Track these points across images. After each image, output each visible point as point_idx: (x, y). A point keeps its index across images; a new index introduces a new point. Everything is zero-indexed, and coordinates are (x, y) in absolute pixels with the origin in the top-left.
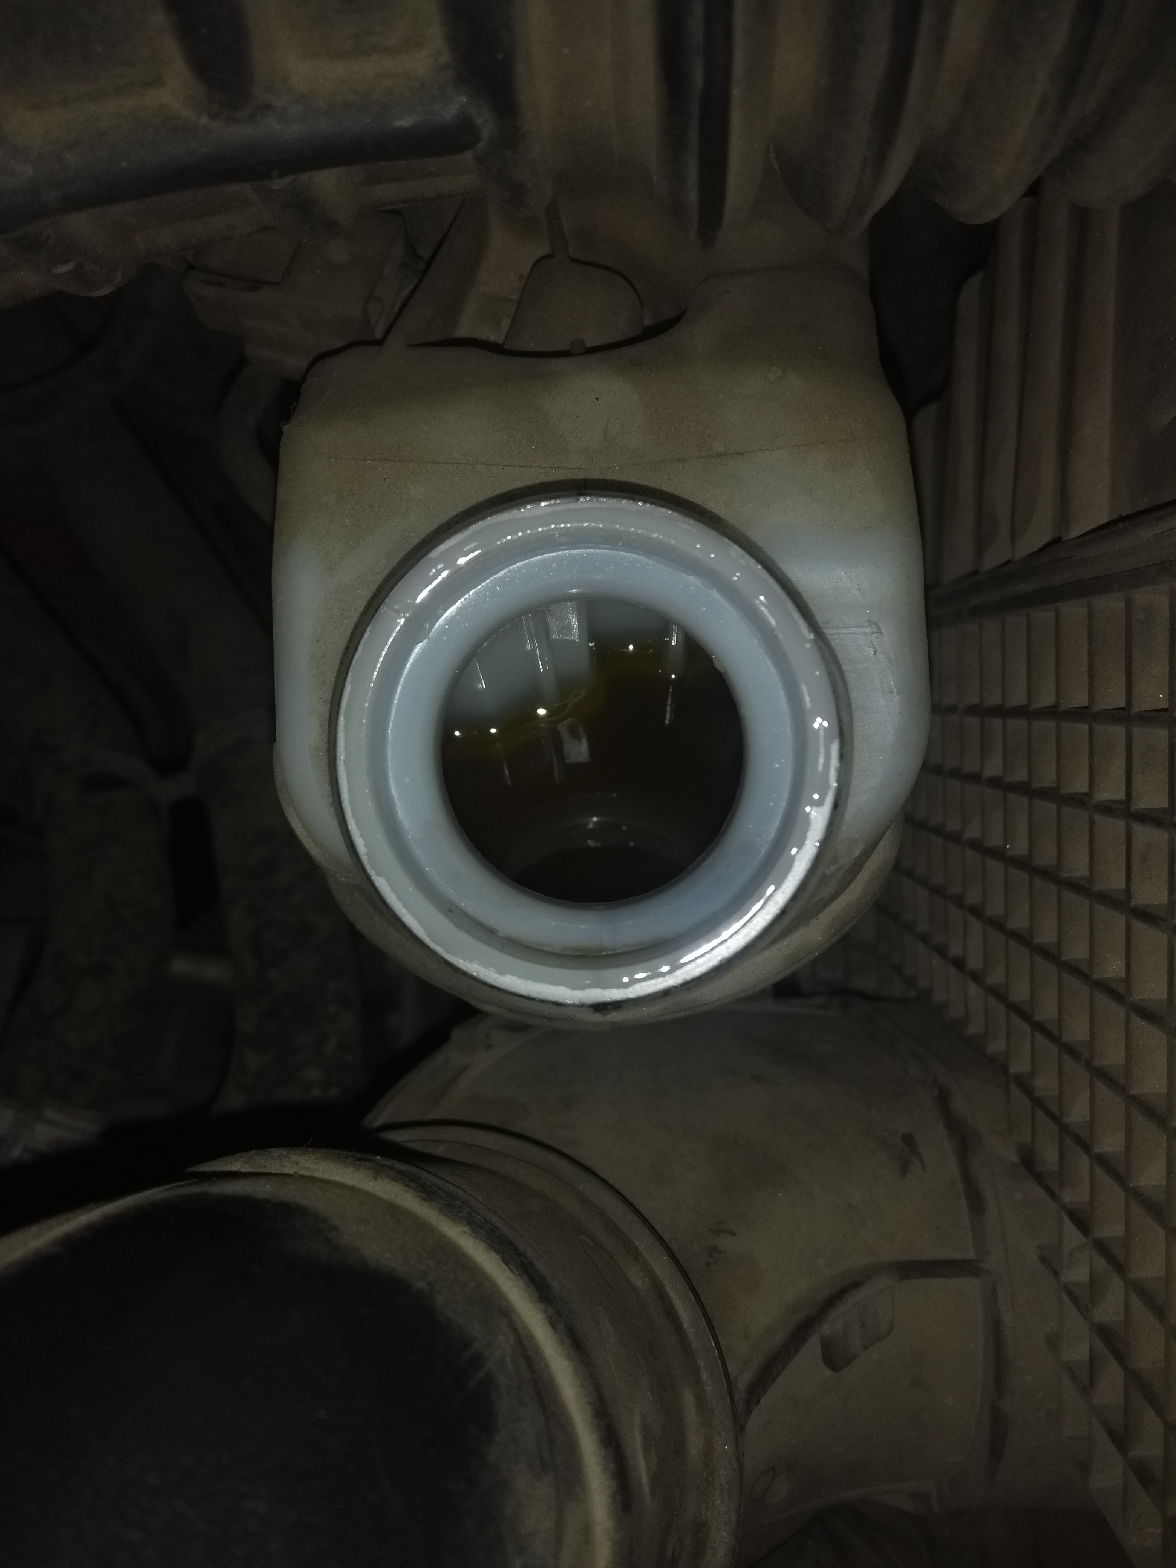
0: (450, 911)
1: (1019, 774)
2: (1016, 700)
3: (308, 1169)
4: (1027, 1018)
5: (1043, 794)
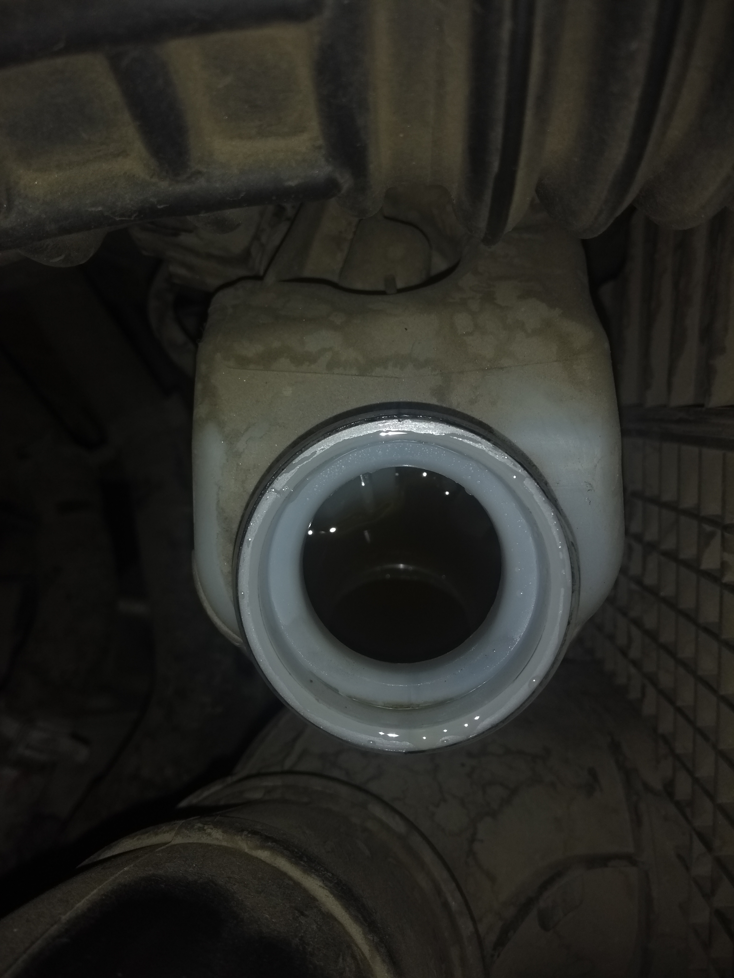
1: (669, 544)
2: (668, 496)
3: (217, 839)
4: (672, 702)
5: (686, 564)
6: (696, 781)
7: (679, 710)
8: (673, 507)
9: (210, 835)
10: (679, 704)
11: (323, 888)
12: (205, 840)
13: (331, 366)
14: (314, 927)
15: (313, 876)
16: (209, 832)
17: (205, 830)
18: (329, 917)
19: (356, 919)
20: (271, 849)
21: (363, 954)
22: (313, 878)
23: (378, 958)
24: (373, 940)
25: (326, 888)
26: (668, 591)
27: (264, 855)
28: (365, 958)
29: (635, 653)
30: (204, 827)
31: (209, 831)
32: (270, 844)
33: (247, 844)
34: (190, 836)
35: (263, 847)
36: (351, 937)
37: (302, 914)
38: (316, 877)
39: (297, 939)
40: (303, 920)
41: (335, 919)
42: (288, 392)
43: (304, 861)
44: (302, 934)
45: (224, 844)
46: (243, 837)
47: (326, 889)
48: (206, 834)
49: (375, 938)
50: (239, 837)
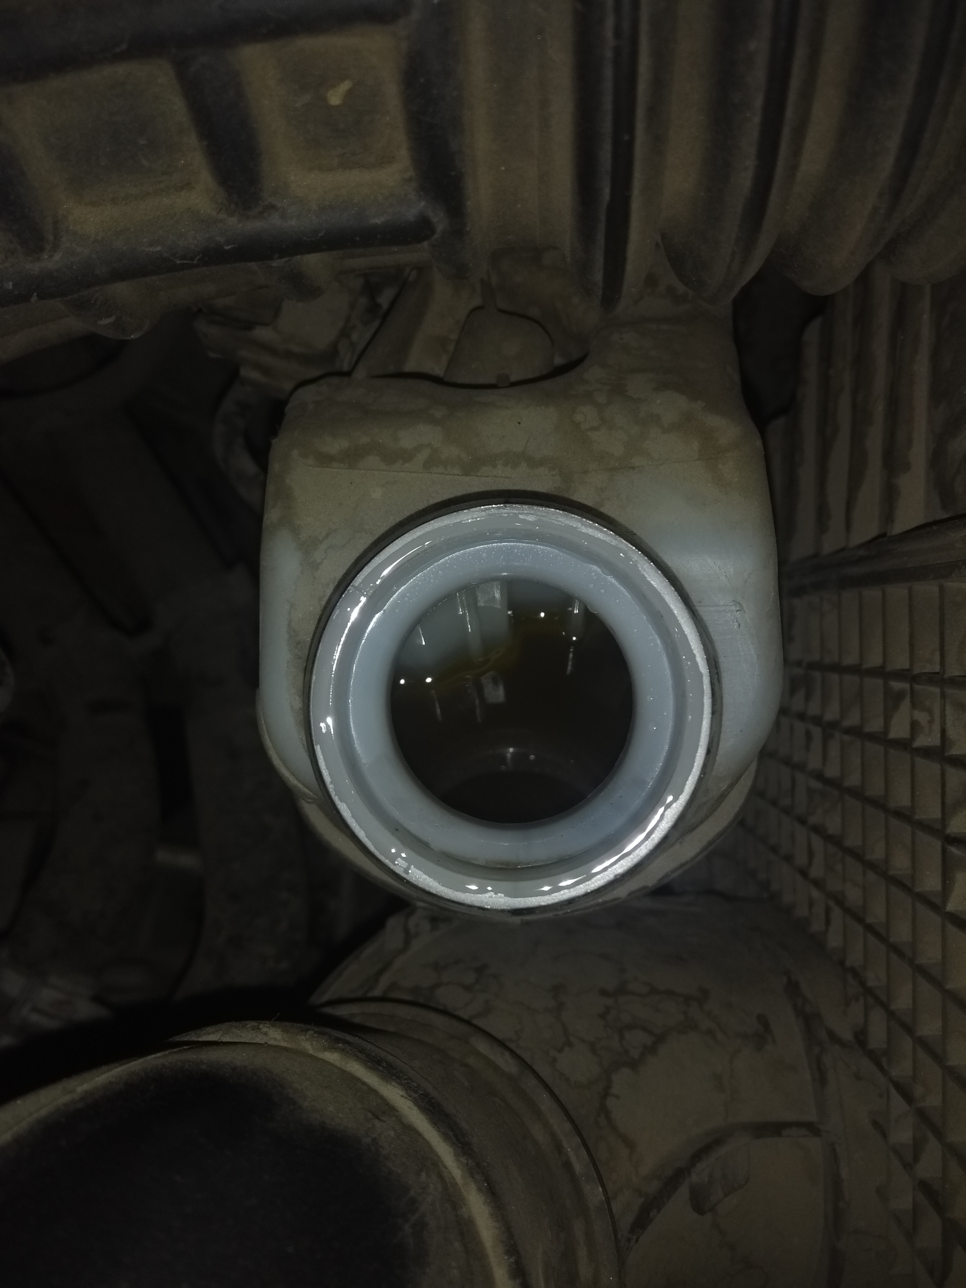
0: (397, 830)
1: (853, 719)
2: (851, 660)
3: (275, 1039)
4: (860, 920)
5: (873, 737)
6: (891, 1014)
7: (869, 928)
8: (855, 670)
9: (266, 1034)
10: (869, 920)
11: (406, 1098)
12: (259, 1039)
13: (428, 465)
14: (392, 1133)
15: (393, 1084)
16: (265, 1031)
17: (260, 1029)
18: (410, 1129)
19: (446, 1137)
20: (342, 1051)
21: (454, 1179)
22: (393, 1086)
23: (473, 1186)
24: (467, 1163)
25: (410, 1098)
26: (853, 780)
27: (333, 1057)
28: (456, 1184)
29: (816, 871)
30: (259, 1026)
31: (265, 1029)
32: (340, 1045)
33: (312, 1045)
34: (241, 1036)
35: (332, 1049)
36: (439, 1157)
37: (377, 1117)
38: (397, 1085)
39: (370, 1139)
40: (377, 1123)
41: (420, 1134)
42: (377, 494)
43: (383, 1067)
44: (376, 1136)
45: (284, 1044)
46: (308, 1036)
47: (410, 1100)
48: (261, 1033)
49: (470, 1161)
50: (303, 1037)
